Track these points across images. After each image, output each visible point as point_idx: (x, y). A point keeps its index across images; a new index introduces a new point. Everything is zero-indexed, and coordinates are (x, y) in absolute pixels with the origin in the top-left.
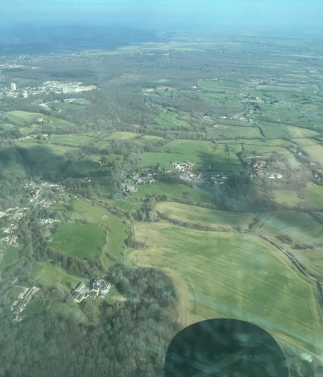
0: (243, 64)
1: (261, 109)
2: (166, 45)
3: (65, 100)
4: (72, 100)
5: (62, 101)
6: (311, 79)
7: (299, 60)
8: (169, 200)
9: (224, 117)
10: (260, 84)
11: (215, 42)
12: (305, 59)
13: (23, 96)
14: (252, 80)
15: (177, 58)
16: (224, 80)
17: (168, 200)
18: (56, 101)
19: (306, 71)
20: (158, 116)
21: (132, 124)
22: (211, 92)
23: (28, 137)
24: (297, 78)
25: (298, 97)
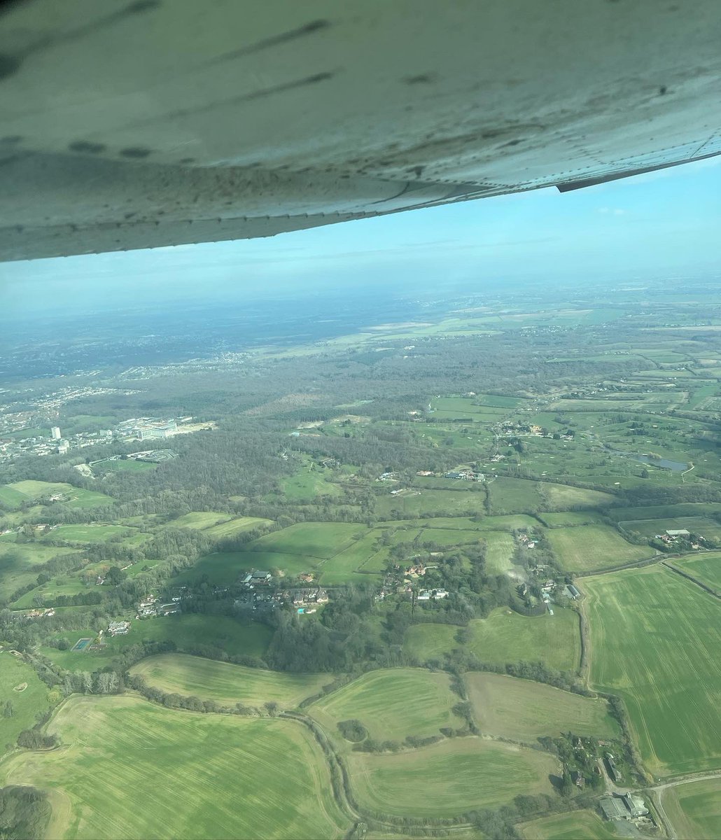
0: (559, 357)
1: (524, 452)
2: (431, 326)
3: (129, 456)
4: (142, 455)
5: (124, 458)
6: (692, 378)
7: (694, 339)
8: (182, 650)
9: (427, 473)
10: (563, 397)
11: (538, 312)
12: (709, 336)
13: (58, 452)
14: (553, 390)
15: (424, 355)
16: (488, 394)
17: (178, 649)
18: (113, 459)
19: (695, 361)
20: (291, 476)
21: (232, 495)
22: (441, 421)
23: (8, 532)
24: (660, 378)
25: (624, 421)
